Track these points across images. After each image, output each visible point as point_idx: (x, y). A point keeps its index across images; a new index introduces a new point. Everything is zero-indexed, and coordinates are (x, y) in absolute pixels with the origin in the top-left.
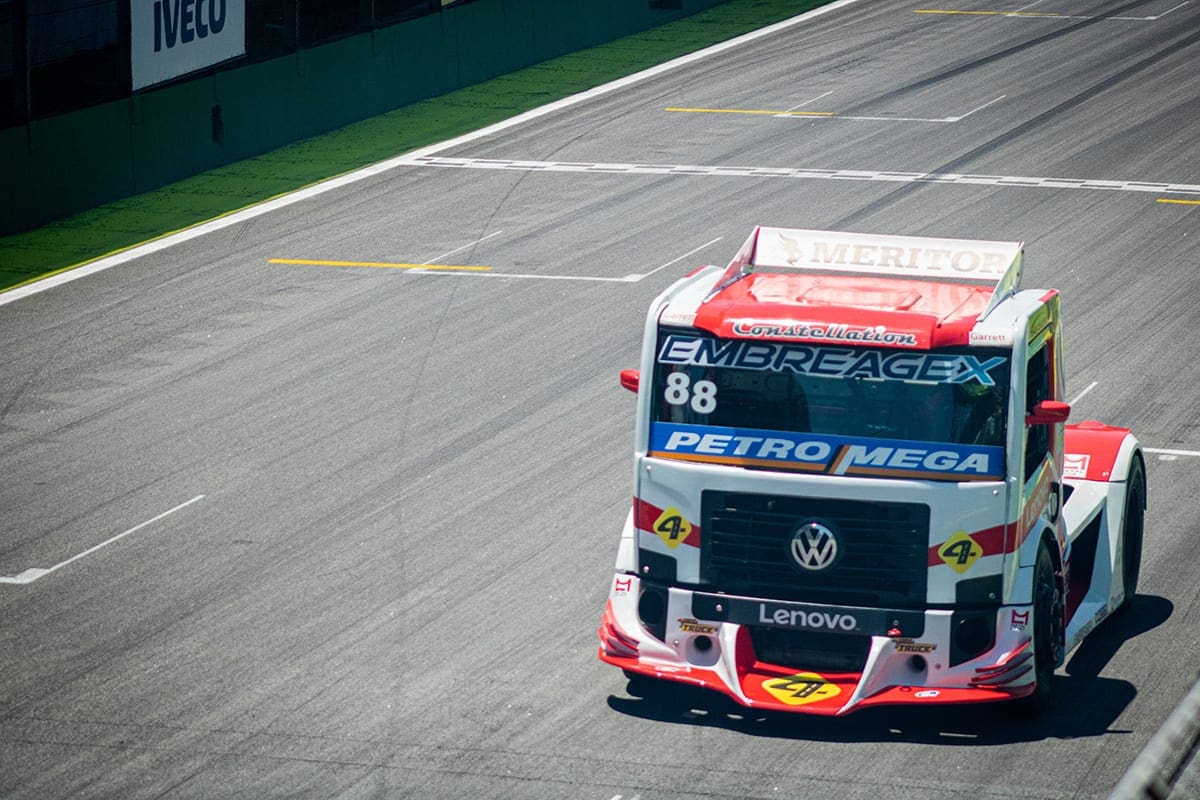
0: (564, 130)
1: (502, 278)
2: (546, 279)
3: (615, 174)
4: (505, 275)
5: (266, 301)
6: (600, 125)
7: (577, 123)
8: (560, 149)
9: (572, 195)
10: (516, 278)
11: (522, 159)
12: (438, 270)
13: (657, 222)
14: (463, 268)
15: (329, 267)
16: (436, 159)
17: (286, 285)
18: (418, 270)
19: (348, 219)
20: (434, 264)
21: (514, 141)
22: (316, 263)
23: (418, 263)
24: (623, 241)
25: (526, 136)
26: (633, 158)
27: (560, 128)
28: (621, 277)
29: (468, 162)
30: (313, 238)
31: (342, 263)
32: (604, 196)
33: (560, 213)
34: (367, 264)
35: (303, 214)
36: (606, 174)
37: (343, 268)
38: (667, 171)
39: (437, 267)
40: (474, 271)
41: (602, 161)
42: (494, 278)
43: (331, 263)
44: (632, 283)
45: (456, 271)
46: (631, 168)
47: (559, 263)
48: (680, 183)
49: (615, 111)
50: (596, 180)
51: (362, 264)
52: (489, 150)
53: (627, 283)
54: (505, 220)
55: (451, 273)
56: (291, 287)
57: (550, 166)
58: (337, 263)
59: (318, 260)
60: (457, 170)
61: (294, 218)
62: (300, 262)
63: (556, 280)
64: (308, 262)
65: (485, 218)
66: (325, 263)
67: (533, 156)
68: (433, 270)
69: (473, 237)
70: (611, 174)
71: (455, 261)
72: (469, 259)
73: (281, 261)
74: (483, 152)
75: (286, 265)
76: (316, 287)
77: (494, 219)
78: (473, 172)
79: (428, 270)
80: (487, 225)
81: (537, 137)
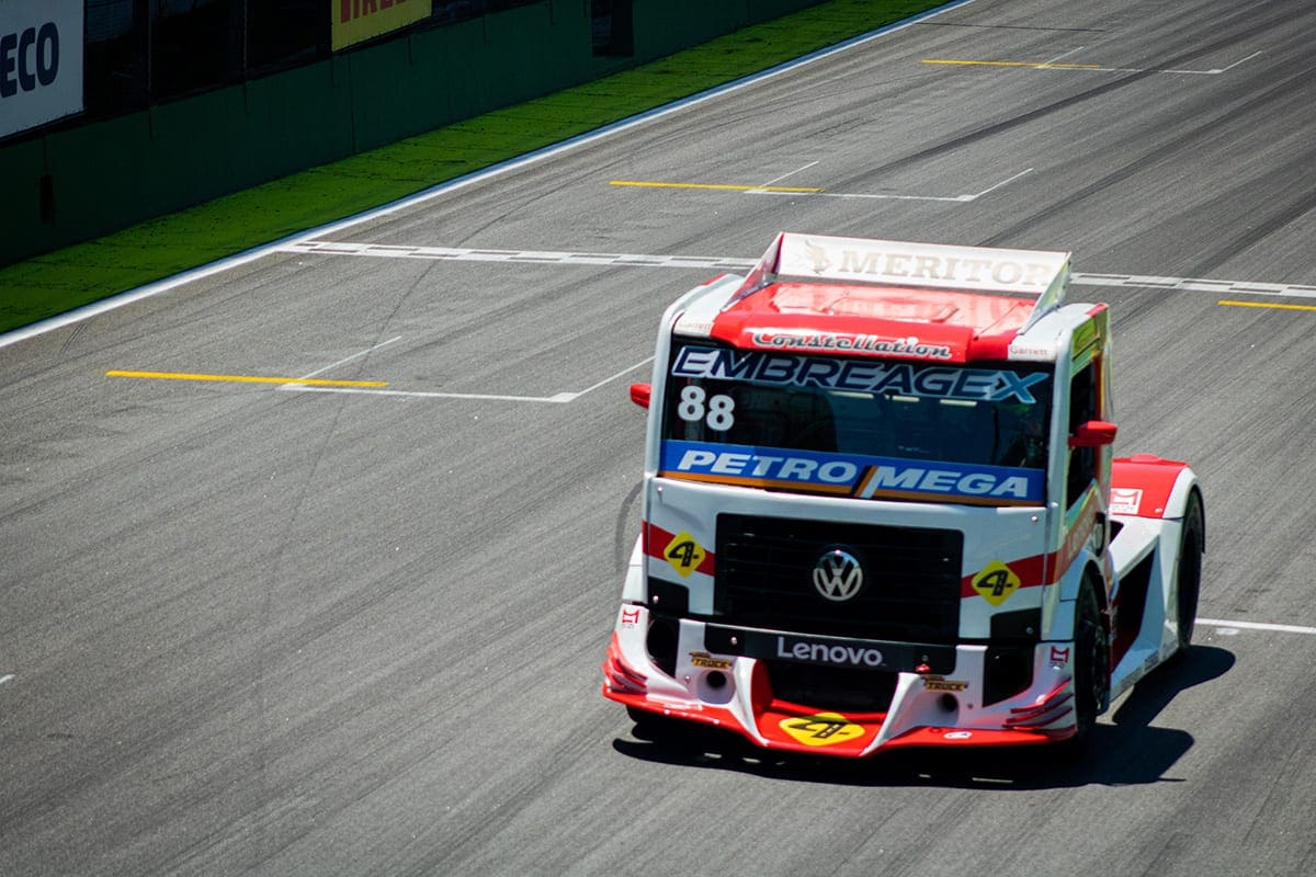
1: (400, 396)
2: (453, 399)
3: (545, 265)
4: (404, 393)
5: (102, 424)
6: (528, 203)
7: (500, 199)
8: (477, 232)
9: (490, 291)
10: (417, 397)
11: (428, 245)
12: (320, 386)
13: (595, 327)
14: (350, 383)
15: (184, 381)
16: (322, 245)
17: (128, 404)
18: (294, 385)
19: (209, 320)
20: (315, 378)
21: (419, 222)
22: (167, 376)
23: (295, 377)
24: (552, 350)
25: (436, 216)
26: (567, 245)
27: (477, 205)
28: (548, 396)
29: (361, 249)
30: (164, 344)
31: (199, 377)
32: (530, 293)
33: (477, 314)
34: (230, 378)
35: (153, 313)
36: (531, 264)
37: (201, 382)
38: (608, 261)
39: (318, 382)
40: (364, 388)
41: (528, 249)
42: (390, 396)
43: (186, 377)
44: (563, 404)
45: (342, 387)
46: (565, 258)
47: (471, 378)
48: (624, 277)
49: (547, 185)
50: (521, 272)
51: (224, 378)
52: (389, 233)
53: (556, 404)
54: (406, 322)
55: (337, 390)
56: (133, 408)
57: (464, 254)
58: (193, 377)
59: (169, 372)
60: (347, 258)
61: (142, 318)
62: (147, 375)
63: (467, 400)
64: (158, 375)
65: (381, 320)
66: (178, 376)
67: (444, 242)
68: (313, 386)
69: (365, 345)
70: (541, 265)
71: (339, 375)
72: (358, 372)
73: (123, 374)
74: (381, 236)
75: (127, 378)
76: (165, 407)
77: (392, 321)
78: (368, 262)
79: (308, 386)
80: (383, 328)
81: (449, 217)
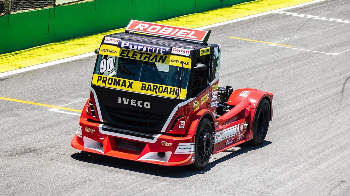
0: (323, 7)
1: (297, 50)
3: (336, 22)
5: (226, 49)
6: (334, 7)
8: (321, 13)
9: (321, 27)
10: (301, 50)
11: (309, 15)
14: (286, 45)
15: (247, 41)
16: (284, 12)
17: (233, 45)
18: (272, 44)
19: (255, 27)
21: (308, 9)
22: (243, 39)
23: (273, 42)
25: (312, 8)
26: (342, 18)
27: (322, 7)
28: (332, 53)
29: (293, 14)
30: (244, 32)
31: (250, 40)
34: (258, 41)
35: (242, 24)
36: (333, 22)
37: (250, 41)
39: (278, 44)
40: (289, 47)
41: (332, 18)
42: (294, 49)
43: (248, 40)
44: (335, 55)
45: (283, 46)
46: (341, 21)
49: (340, 3)
50: (330, 23)
51: (256, 41)
52: (300, 11)
53: (333, 55)
54: (301, 32)
56: (234, 46)
57: (317, 18)
58: (249, 40)
59: (244, 38)
60: (290, 16)
61: (239, 25)
62: (238, 38)
64: (241, 39)
65: (295, 31)
66: (246, 39)
67: (313, 14)
68: (277, 45)
69: (290, 37)
70: (335, 22)
71: (284, 43)
72: (288, 43)
73: (233, 38)
74: (298, 11)
75: (234, 39)
76: (241, 47)
77: (298, 32)
78: (294, 17)
79: (275, 45)
80: (295, 33)
81: (315, 8)
